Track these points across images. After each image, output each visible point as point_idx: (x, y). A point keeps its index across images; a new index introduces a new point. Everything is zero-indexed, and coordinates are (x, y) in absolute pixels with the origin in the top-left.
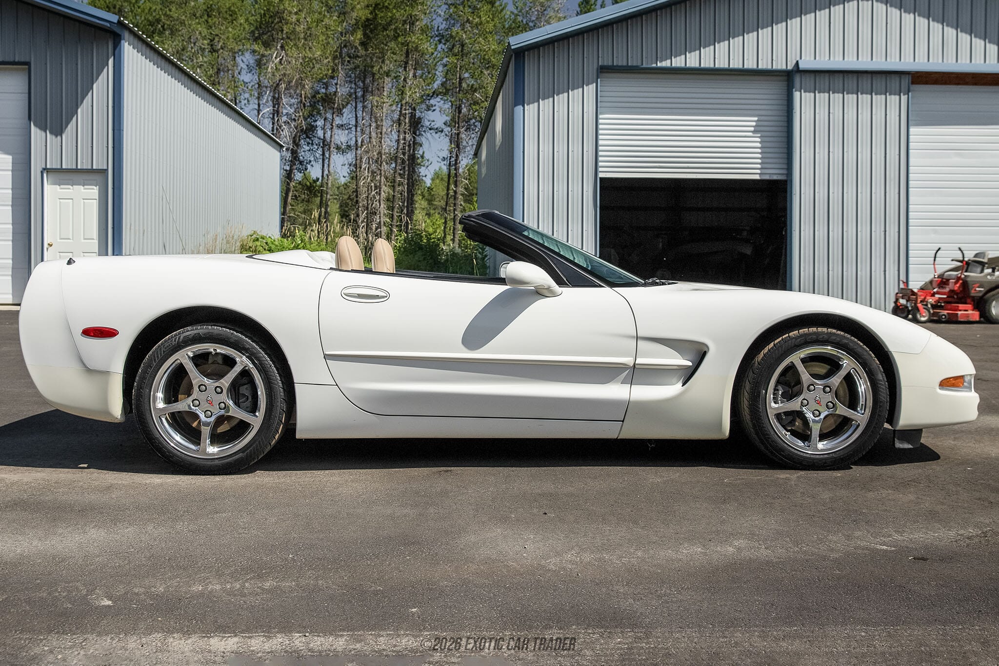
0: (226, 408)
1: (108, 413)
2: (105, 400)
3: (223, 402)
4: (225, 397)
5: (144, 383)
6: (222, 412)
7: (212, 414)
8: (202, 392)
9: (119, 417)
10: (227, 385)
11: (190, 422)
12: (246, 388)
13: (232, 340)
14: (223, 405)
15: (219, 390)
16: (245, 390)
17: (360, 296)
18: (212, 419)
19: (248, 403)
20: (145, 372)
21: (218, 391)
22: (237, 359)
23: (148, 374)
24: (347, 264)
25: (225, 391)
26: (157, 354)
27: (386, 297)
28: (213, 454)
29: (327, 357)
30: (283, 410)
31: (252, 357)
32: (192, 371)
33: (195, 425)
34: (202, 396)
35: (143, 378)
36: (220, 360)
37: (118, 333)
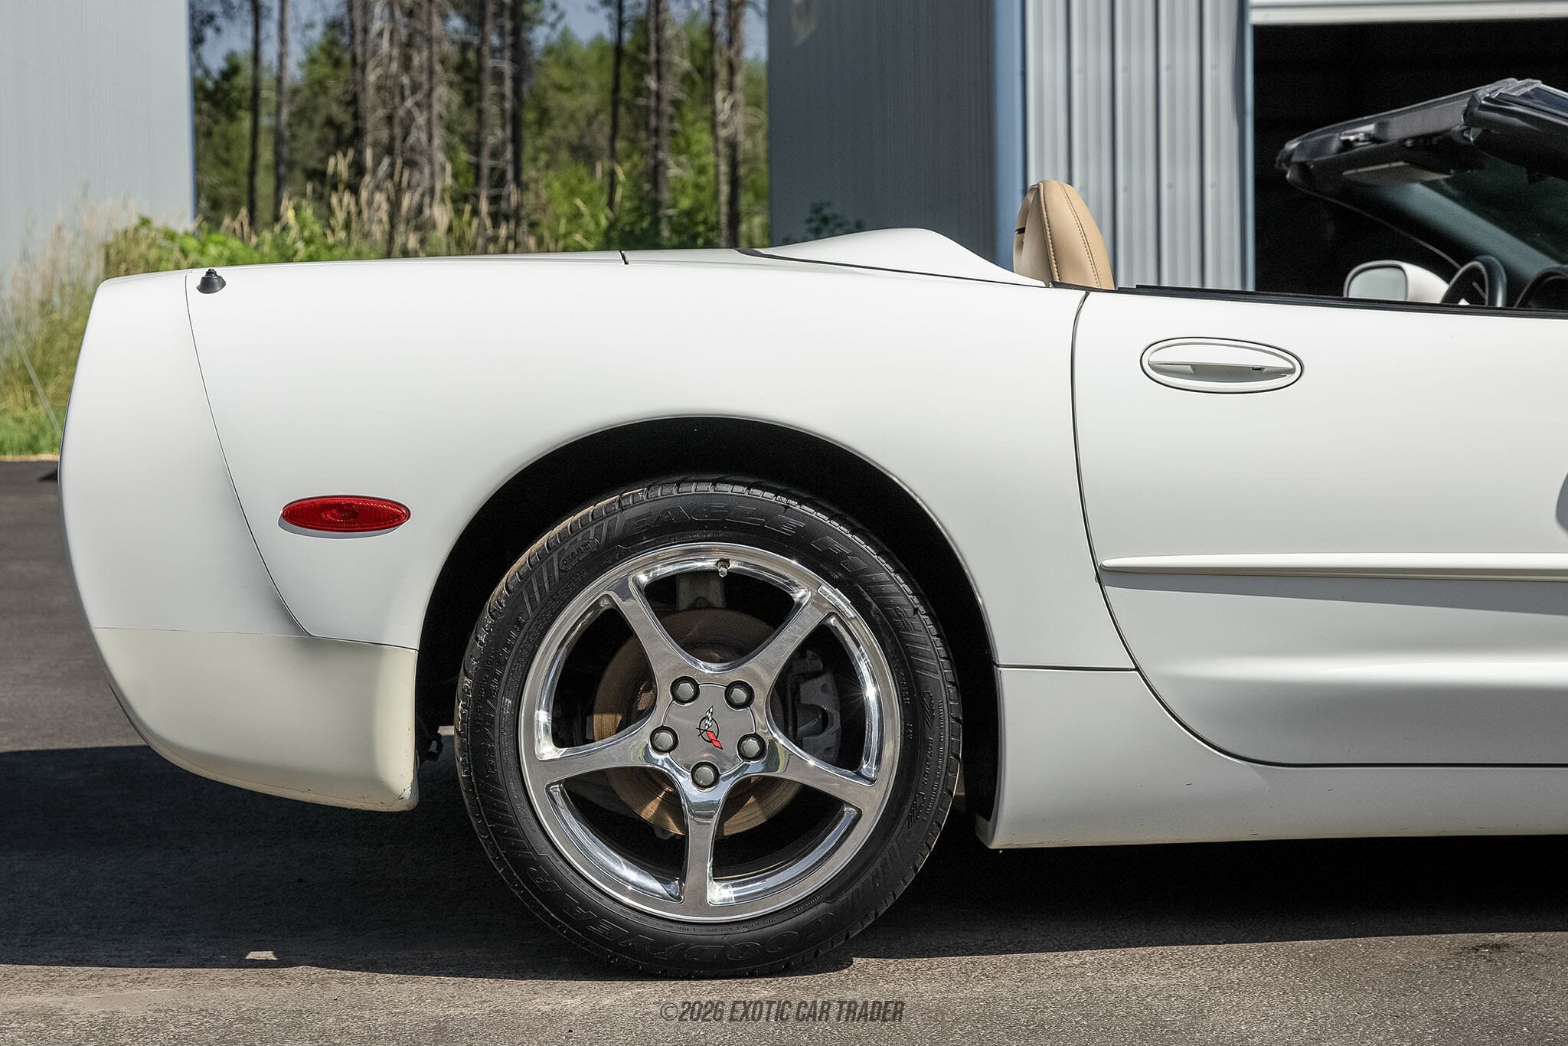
0: (767, 751)
1: (377, 783)
2: (365, 740)
3: (756, 736)
4: (759, 719)
5: (500, 678)
6: (755, 768)
7: (717, 775)
8: (683, 702)
9: (407, 794)
10: (769, 680)
11: (630, 803)
12: (824, 689)
13: (787, 530)
14: (752, 745)
15: (740, 694)
16: (818, 693)
17: (1201, 371)
18: (719, 794)
19: (830, 737)
20: (498, 640)
21: (738, 696)
22: (800, 594)
23: (510, 647)
24: (1078, 267)
25: (761, 698)
26: (540, 580)
27: (1291, 371)
28: (724, 908)
29: (1106, 576)
30: (957, 756)
31: (852, 583)
32: (652, 636)
33: (650, 811)
34: (684, 718)
35: (492, 662)
36: (715, 594)
37: (408, 515)
